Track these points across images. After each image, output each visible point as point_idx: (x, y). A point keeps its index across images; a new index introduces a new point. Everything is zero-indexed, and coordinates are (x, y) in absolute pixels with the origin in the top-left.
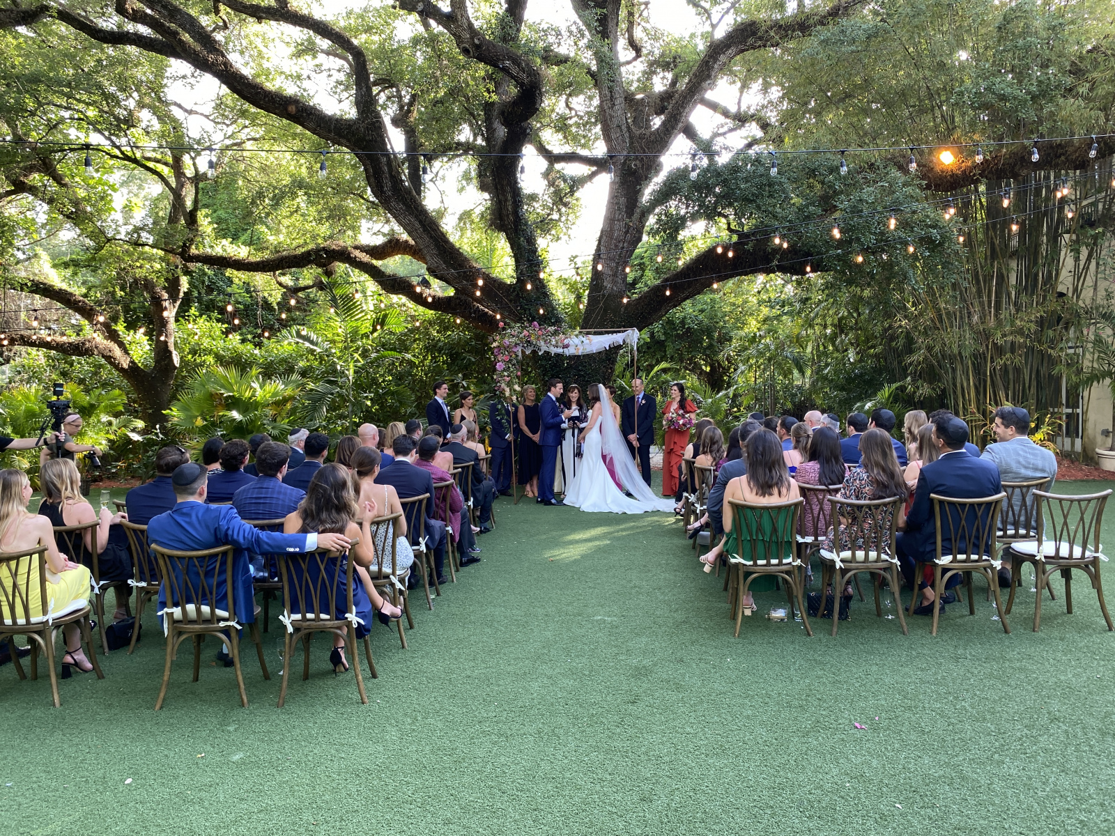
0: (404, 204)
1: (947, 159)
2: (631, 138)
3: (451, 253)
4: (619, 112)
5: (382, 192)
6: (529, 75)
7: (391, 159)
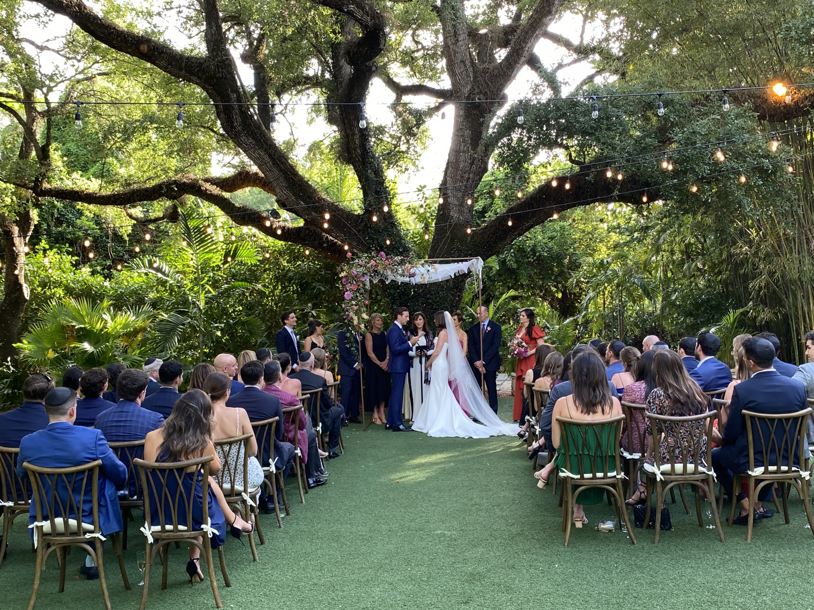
0: (254, 138)
1: (780, 91)
2: (475, 72)
3: (300, 186)
4: (463, 48)
5: (232, 127)
6: (373, 18)
7: (241, 95)
